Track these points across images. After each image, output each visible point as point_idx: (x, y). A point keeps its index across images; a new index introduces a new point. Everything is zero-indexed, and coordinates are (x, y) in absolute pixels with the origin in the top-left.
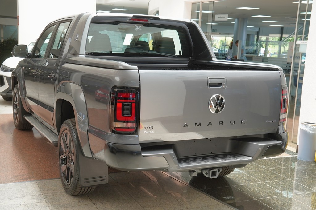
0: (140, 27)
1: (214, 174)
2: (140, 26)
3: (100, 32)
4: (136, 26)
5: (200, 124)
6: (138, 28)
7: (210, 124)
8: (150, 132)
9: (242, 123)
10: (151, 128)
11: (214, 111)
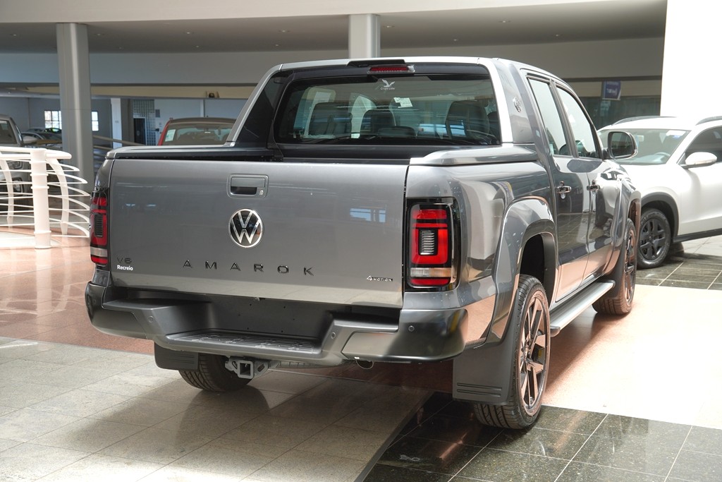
0: (392, 83)
4: (385, 81)
6: (388, 86)
7: (235, 266)
8: (128, 268)
9: (307, 273)
10: (127, 262)
11: (239, 242)
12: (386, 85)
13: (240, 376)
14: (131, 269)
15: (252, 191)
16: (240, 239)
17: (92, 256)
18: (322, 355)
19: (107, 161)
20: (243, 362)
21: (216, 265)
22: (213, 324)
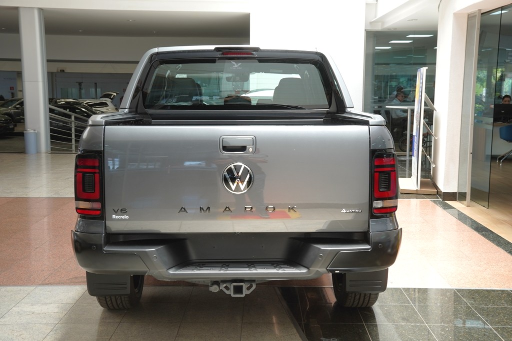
0: (240, 64)
1: (238, 290)
2: (240, 62)
3: (176, 77)
4: (234, 63)
5: (208, 208)
6: (236, 66)
7: (227, 209)
8: (123, 217)
9: (291, 210)
10: (123, 211)
11: (232, 190)
12: (234, 65)
13: (233, 295)
14: (127, 217)
15: (243, 148)
16: (233, 187)
17: (77, 209)
18: (309, 272)
19: (88, 128)
20: (235, 284)
21: (209, 210)
22: (193, 256)
